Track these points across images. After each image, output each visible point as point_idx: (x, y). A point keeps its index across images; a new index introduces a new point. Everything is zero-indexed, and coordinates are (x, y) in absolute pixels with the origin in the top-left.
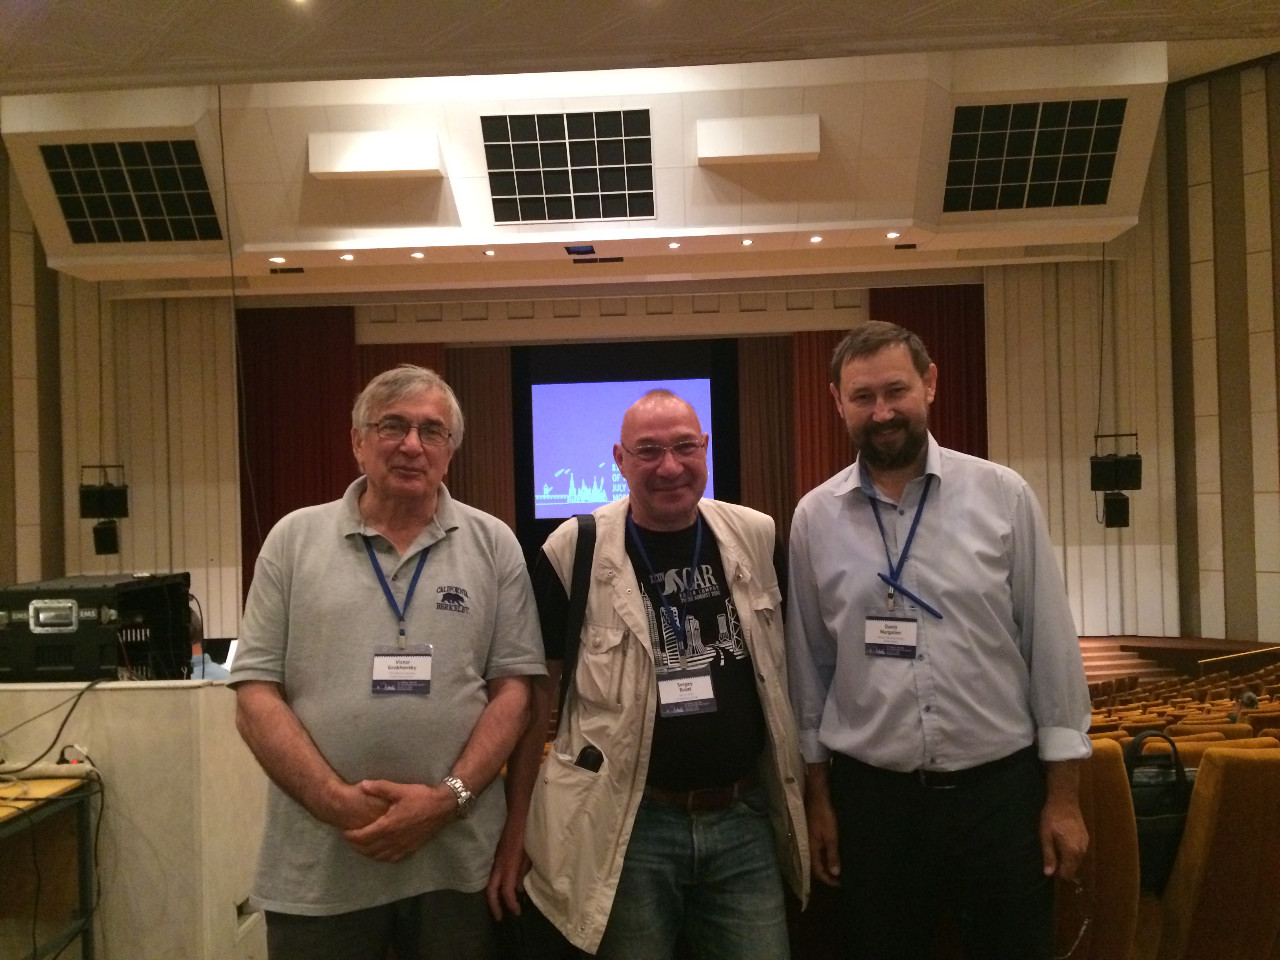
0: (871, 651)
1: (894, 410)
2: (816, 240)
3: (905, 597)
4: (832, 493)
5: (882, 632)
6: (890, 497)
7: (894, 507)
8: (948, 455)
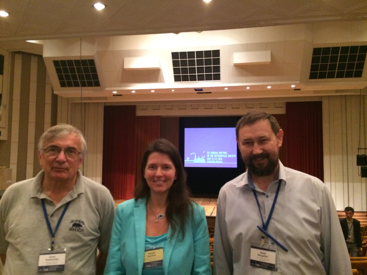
0: (253, 264)
1: (263, 150)
2: (269, 87)
3: (269, 239)
4: (235, 186)
5: (259, 255)
6: (262, 189)
7: (264, 194)
8: (288, 171)
